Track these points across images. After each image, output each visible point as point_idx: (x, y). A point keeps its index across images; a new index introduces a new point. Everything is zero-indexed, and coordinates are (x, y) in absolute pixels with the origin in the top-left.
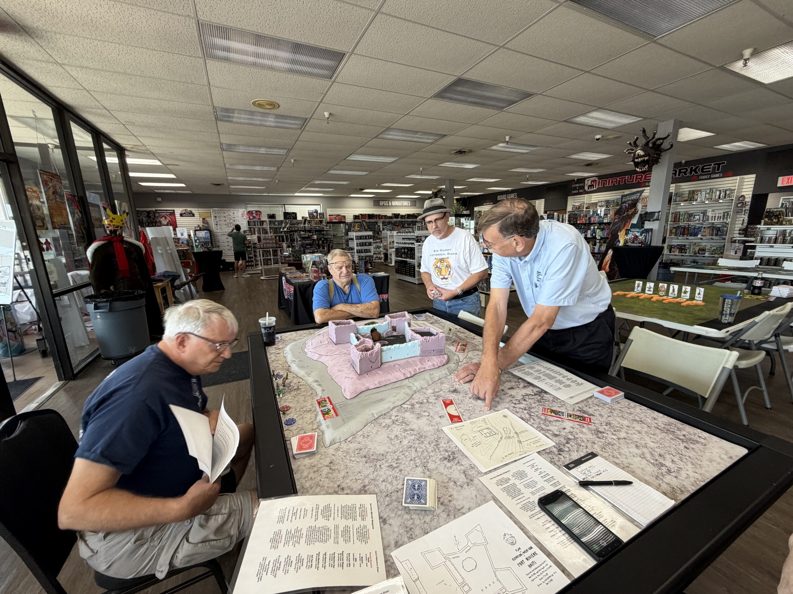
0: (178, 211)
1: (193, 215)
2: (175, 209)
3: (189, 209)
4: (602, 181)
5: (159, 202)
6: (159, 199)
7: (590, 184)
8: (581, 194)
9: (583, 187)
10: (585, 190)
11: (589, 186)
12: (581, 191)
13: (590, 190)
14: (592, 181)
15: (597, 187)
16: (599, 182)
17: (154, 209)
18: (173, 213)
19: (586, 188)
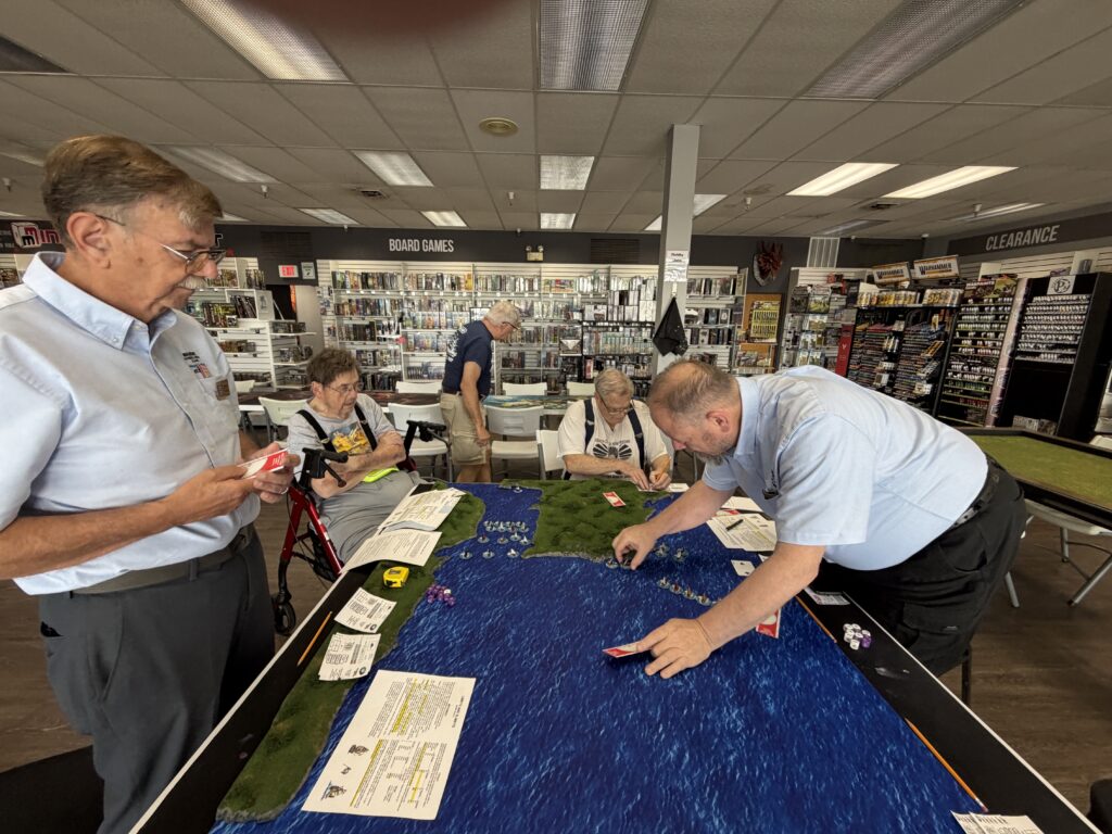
4: (47, 233)
7: (23, 234)
8: (11, 251)
9: (11, 239)
10: (16, 245)
11: (24, 238)
12: (9, 245)
13: (27, 246)
14: (27, 230)
15: (40, 241)
16: (42, 233)
19: (19, 241)
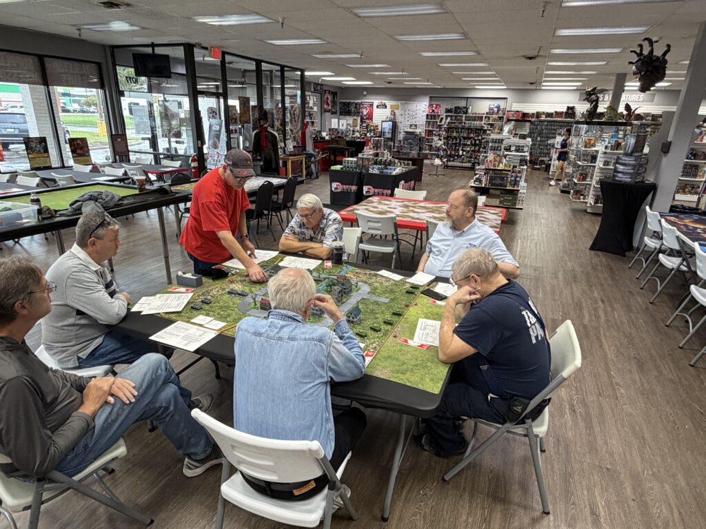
0: (376, 103)
1: (386, 107)
2: (374, 101)
3: (384, 102)
5: (365, 95)
6: (365, 93)
17: (360, 101)
18: (371, 105)
